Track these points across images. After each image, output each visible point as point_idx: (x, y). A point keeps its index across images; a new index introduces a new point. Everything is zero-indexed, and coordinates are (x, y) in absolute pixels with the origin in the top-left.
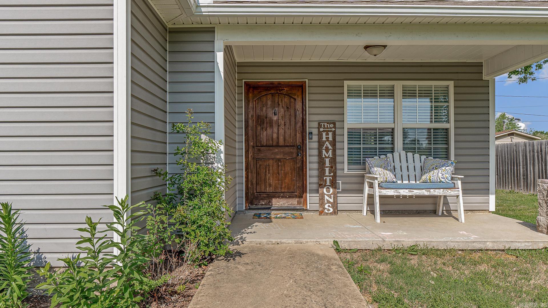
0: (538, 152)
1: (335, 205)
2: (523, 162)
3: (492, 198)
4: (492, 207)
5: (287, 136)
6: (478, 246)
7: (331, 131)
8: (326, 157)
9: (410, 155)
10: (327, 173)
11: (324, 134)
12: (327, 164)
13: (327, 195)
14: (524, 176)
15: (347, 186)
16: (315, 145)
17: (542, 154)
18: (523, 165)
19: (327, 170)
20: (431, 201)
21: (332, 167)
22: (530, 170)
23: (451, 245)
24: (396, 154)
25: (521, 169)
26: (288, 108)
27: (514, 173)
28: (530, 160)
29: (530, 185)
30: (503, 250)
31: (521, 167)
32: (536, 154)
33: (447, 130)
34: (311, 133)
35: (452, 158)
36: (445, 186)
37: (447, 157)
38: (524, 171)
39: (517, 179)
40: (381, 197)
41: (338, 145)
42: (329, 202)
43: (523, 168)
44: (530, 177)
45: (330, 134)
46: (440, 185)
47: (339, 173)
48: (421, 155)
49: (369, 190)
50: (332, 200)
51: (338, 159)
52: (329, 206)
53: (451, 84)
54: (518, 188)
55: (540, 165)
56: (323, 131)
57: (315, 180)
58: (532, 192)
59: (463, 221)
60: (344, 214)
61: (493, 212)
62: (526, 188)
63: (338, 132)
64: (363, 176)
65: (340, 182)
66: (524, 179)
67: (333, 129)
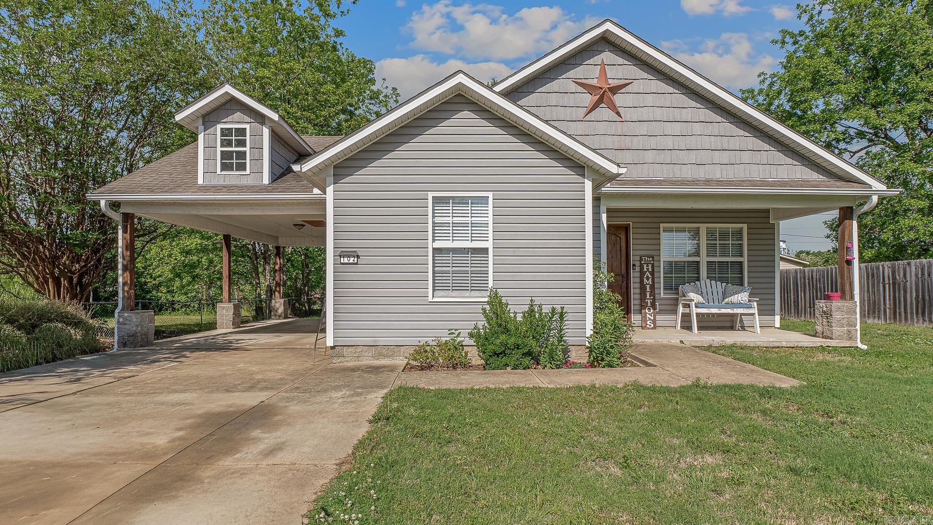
0: (809, 279)
1: (654, 321)
2: (794, 289)
3: (777, 318)
4: (778, 325)
5: (613, 267)
6: (776, 344)
7: (650, 264)
8: (647, 284)
9: (713, 282)
10: (648, 297)
11: (645, 265)
12: (648, 289)
13: (649, 314)
14: (794, 302)
15: (663, 307)
16: (638, 274)
17: (813, 281)
18: (794, 292)
19: (648, 294)
20: (728, 319)
21: (651, 292)
22: (801, 297)
23: (758, 344)
24: (703, 282)
25: (792, 296)
26: (614, 244)
27: (784, 299)
28: (801, 287)
29: (801, 312)
30: (793, 347)
31: (792, 294)
32: (807, 281)
33: (741, 264)
34: (634, 265)
35: (746, 284)
36: (745, 306)
37: (742, 284)
38: (794, 298)
39: (788, 306)
40: (698, 315)
41: (656, 275)
42: (650, 319)
43: (794, 295)
44: (801, 304)
45: (650, 265)
46: (739, 305)
47: (657, 296)
48: (722, 283)
49: (683, 310)
50: (652, 318)
51: (656, 285)
52: (650, 322)
53: (745, 226)
54: (788, 316)
55: (811, 292)
56: (644, 263)
57: (638, 302)
58: (803, 318)
59: (759, 332)
60: (661, 329)
61: (778, 328)
62: (796, 315)
63: (656, 264)
64: (677, 299)
65: (658, 304)
66: (794, 305)
67: (652, 262)
